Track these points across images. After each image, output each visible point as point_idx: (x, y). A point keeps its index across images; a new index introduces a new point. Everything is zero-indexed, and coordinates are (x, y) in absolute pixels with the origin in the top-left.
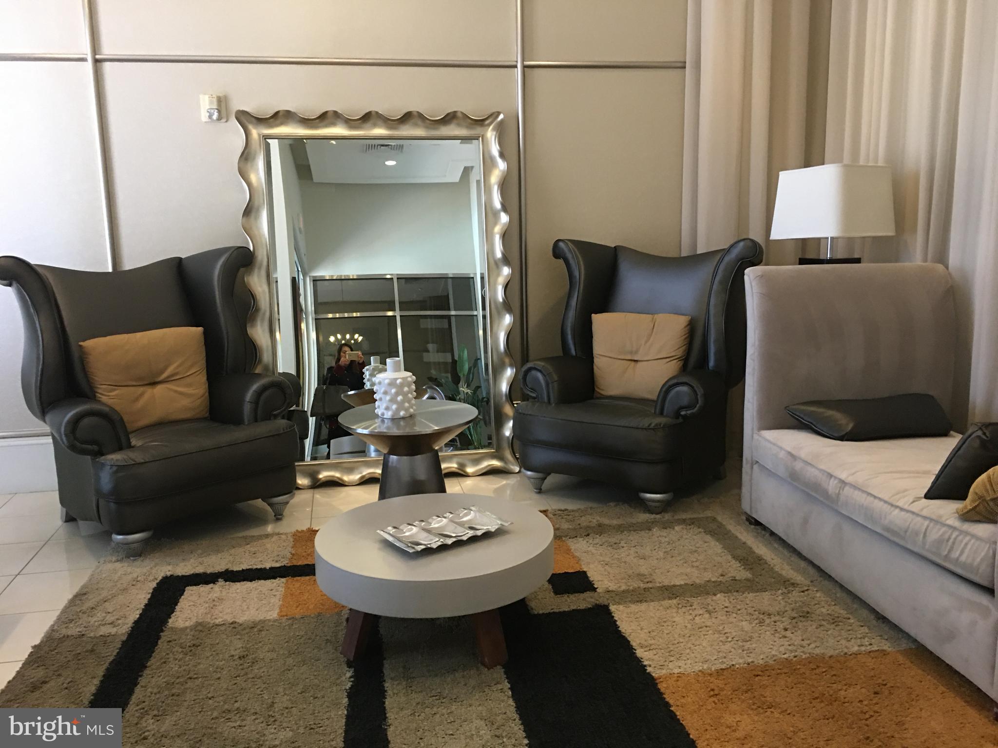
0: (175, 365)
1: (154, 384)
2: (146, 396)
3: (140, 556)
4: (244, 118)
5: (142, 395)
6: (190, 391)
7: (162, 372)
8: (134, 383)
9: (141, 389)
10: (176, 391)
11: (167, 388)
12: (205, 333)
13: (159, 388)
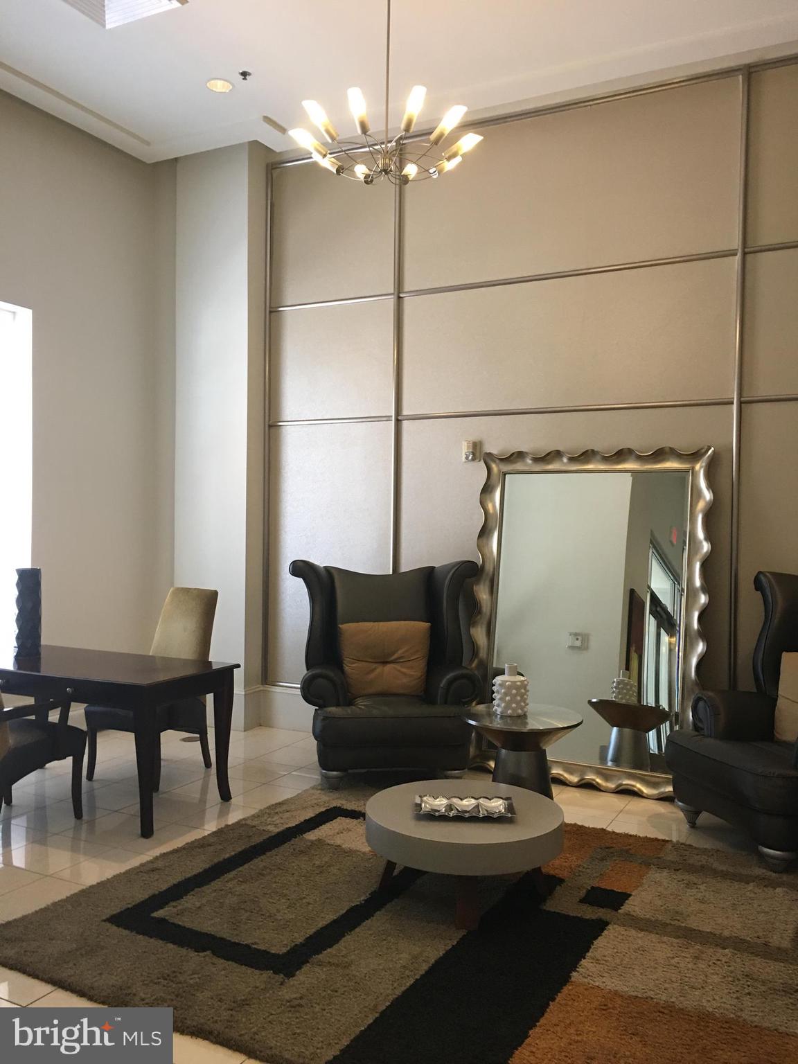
0: (403, 650)
1: (385, 663)
2: (378, 671)
3: (336, 790)
4: (488, 459)
5: (375, 669)
6: (411, 672)
7: (393, 653)
8: (371, 660)
9: (374, 666)
10: (399, 671)
11: (394, 668)
12: (432, 628)
13: (388, 667)
